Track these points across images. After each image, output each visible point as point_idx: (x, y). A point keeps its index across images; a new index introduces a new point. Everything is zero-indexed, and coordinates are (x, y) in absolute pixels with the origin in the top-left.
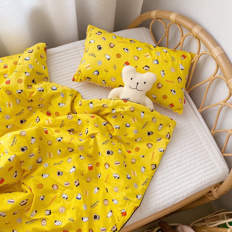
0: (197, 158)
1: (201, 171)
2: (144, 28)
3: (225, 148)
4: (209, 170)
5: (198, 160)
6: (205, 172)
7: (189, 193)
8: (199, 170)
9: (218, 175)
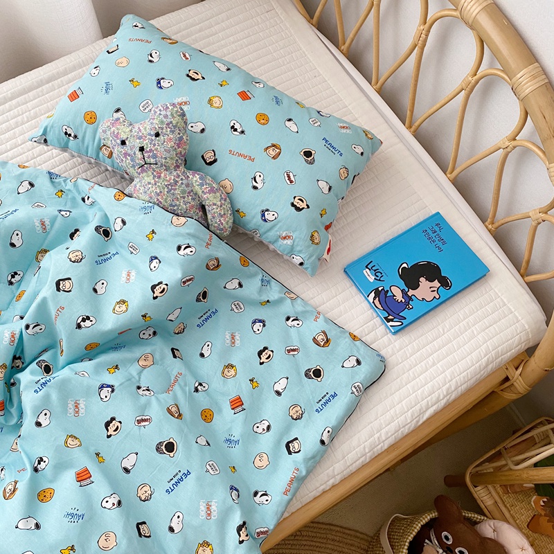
1: (473, 328)
3: (528, 262)
4: (495, 322)
6: (484, 330)
7: (453, 389)
8: (470, 328)
9: (518, 332)
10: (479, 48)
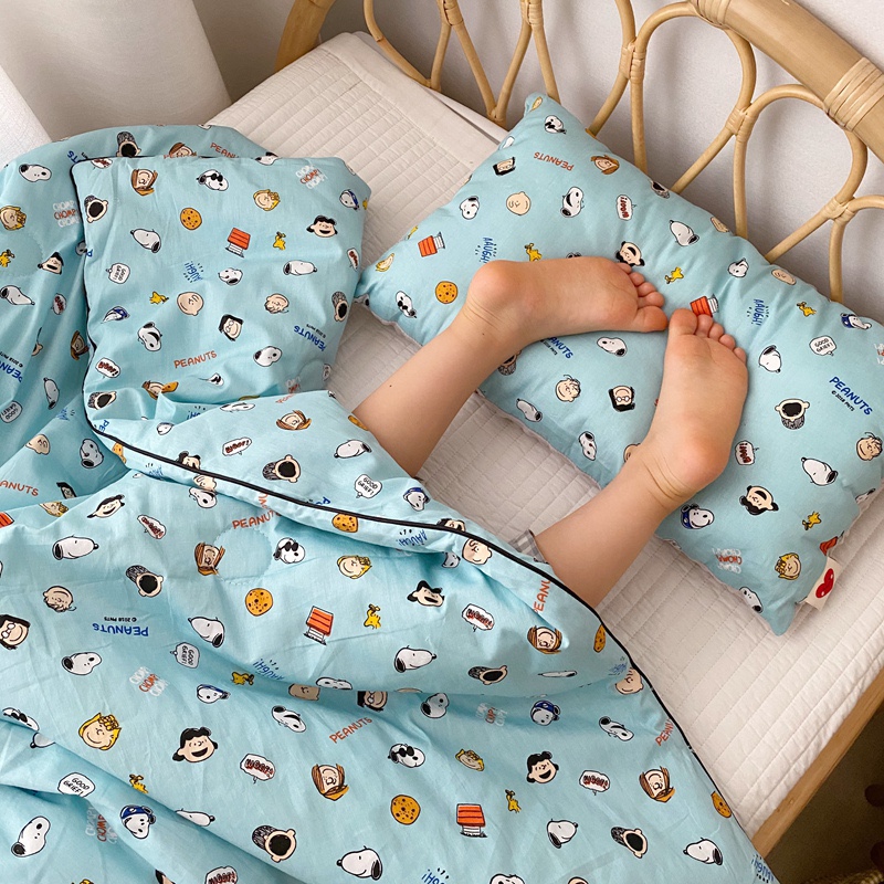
10: (745, 58)
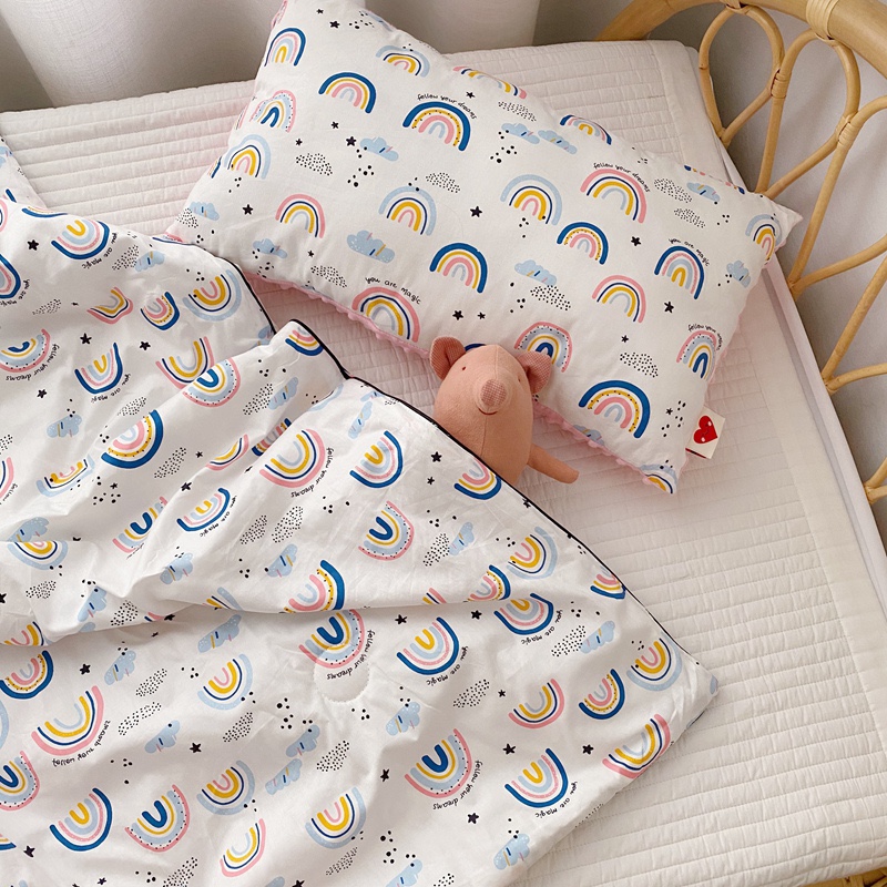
0: (806, 720)
1: (811, 790)
2: (677, 48)
5: (811, 733)
6: (829, 802)
8: (804, 786)
